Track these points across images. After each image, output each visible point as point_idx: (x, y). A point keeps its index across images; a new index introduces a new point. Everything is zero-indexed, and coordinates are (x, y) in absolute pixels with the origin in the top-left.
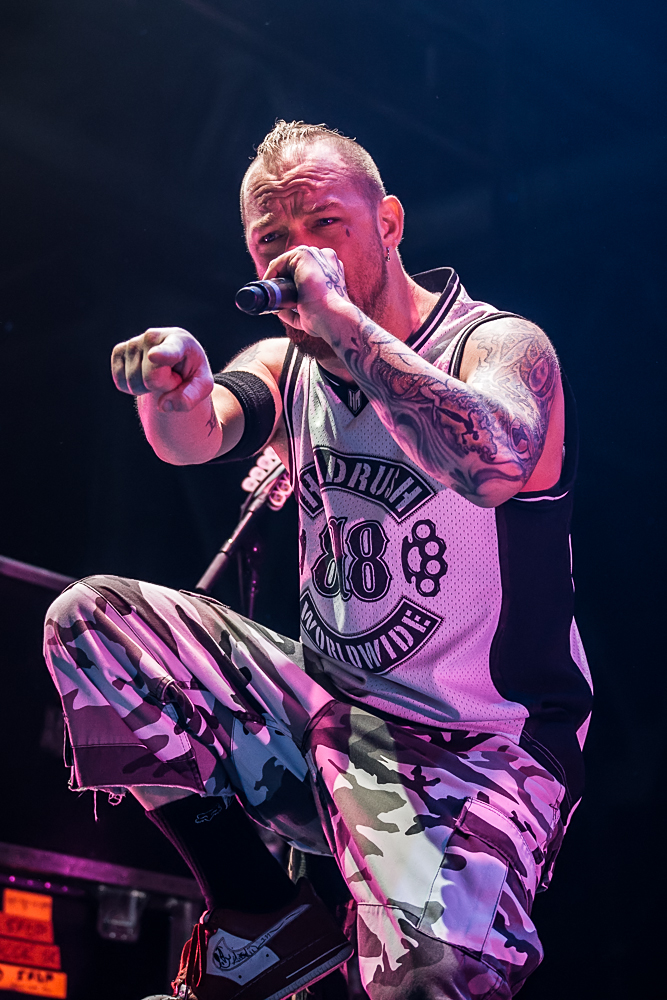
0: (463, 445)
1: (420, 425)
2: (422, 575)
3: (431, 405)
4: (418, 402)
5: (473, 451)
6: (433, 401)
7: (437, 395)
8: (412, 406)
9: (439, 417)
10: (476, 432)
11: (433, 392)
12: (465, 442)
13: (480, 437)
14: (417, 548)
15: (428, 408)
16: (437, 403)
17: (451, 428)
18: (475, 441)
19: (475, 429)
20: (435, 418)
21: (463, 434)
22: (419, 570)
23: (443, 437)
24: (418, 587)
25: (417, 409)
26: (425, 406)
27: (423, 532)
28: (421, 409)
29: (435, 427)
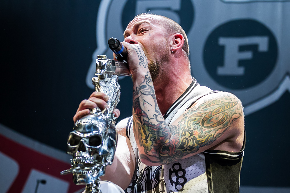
0: (142, 143)
2: (177, 183)
5: (143, 146)
7: (144, 121)
8: (136, 120)
9: (141, 129)
10: (148, 141)
11: (143, 120)
12: (143, 142)
13: (148, 143)
14: (175, 173)
15: (140, 124)
17: (142, 135)
18: (145, 144)
19: (148, 140)
20: (140, 128)
21: (143, 139)
22: (176, 181)
23: (139, 136)
24: (176, 188)
25: (137, 122)
27: (177, 167)
28: (138, 123)
29: (138, 131)
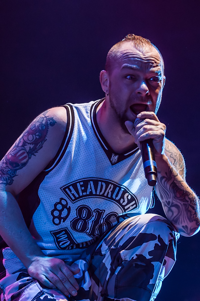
1: (181, 209)
3: (187, 203)
4: (183, 201)
6: (188, 202)
16: (189, 203)
17: (191, 212)
20: (187, 208)
21: (193, 214)
25: (182, 204)
26: (185, 203)
